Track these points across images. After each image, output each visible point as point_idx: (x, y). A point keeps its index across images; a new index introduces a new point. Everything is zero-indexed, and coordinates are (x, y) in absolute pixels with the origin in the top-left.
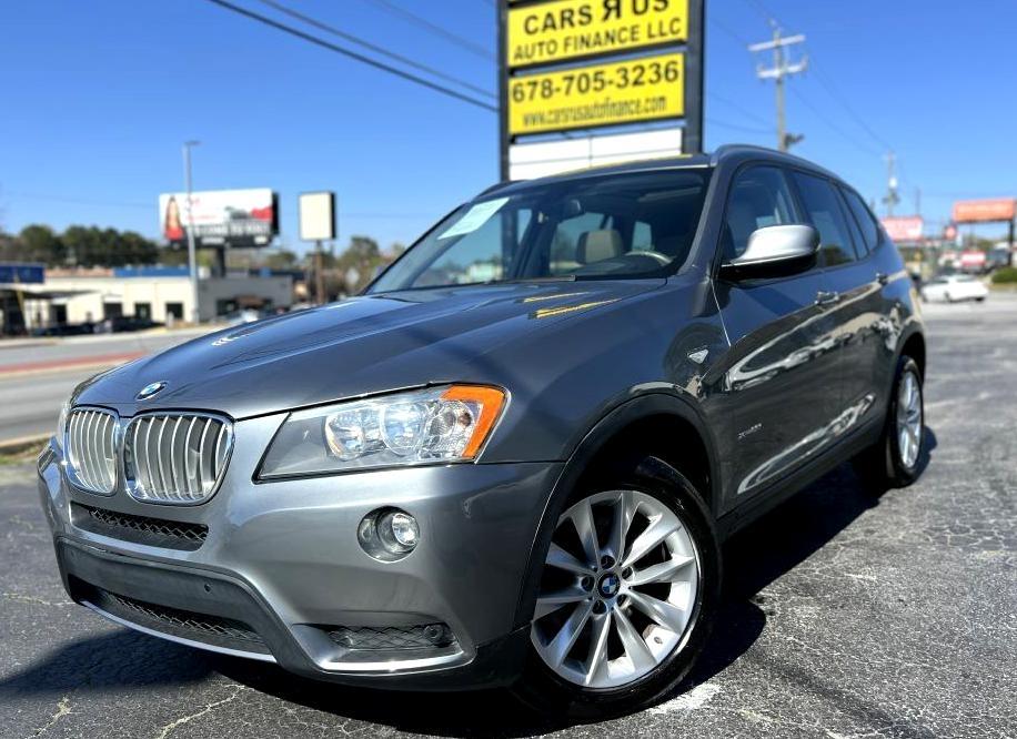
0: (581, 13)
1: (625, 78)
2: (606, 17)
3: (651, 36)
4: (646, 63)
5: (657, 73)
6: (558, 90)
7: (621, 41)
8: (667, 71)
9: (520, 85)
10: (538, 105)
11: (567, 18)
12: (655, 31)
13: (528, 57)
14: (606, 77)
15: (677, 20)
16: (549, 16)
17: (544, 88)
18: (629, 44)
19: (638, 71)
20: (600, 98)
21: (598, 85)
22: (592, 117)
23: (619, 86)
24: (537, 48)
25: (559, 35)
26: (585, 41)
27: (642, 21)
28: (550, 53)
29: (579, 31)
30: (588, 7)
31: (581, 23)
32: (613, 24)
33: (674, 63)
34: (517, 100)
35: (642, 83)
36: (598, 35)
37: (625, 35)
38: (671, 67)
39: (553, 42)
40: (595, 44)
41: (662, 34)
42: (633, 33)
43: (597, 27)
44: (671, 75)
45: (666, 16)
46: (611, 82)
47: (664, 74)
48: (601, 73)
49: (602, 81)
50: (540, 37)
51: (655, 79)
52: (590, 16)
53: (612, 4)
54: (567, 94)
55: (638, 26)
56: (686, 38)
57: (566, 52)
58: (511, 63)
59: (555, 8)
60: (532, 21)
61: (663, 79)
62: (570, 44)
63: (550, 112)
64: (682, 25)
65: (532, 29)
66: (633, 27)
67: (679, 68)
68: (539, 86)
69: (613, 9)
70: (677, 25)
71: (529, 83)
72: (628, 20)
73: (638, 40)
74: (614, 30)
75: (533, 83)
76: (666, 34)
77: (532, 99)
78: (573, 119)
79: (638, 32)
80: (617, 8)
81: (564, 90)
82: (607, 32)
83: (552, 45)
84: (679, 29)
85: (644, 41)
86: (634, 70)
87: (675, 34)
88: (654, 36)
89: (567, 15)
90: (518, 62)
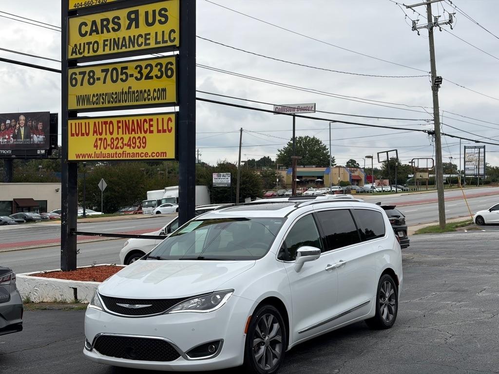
0: (114, 23)
1: (140, 72)
2: (129, 27)
3: (157, 43)
4: (154, 62)
5: (160, 70)
6: (99, 79)
7: (139, 45)
8: (167, 70)
9: (75, 73)
10: (86, 90)
11: (105, 25)
12: (160, 39)
13: (80, 53)
14: (129, 72)
15: (173, 31)
16: (94, 23)
17: (90, 77)
18: (143, 47)
19: (149, 68)
20: (125, 87)
21: (124, 77)
22: (120, 101)
23: (136, 78)
24: (87, 46)
25: (100, 38)
26: (116, 43)
27: (152, 30)
28: (95, 51)
29: (112, 35)
30: (118, 18)
31: (113, 29)
32: (134, 32)
33: (171, 64)
34: (73, 85)
35: (151, 78)
36: (124, 38)
37: (141, 40)
38: (169, 66)
39: (96, 42)
40: (122, 46)
41: (164, 42)
42: (146, 39)
43: (123, 33)
44: (169, 73)
45: (167, 28)
46: (132, 76)
47: (164, 72)
48: (126, 68)
49: (126, 73)
50: (88, 39)
51: (159, 75)
52: (119, 25)
53: (133, 16)
54: (104, 82)
55: (149, 34)
56: (178, 45)
57: (104, 50)
58: (70, 57)
59: (98, 17)
60: (84, 26)
61: (164, 75)
62: (107, 45)
63: (94, 95)
64: (176, 35)
65: (83, 32)
66: (146, 35)
67: (174, 67)
68: (87, 75)
69: (134, 20)
70: (173, 35)
71: (80, 73)
72: (143, 29)
73: (149, 44)
74: (134, 36)
75: (84, 73)
76: (166, 42)
77: (82, 85)
78: (109, 102)
79: (149, 39)
80: (137, 20)
81: (102, 80)
82: (130, 37)
83: (96, 44)
84: (175, 38)
85: (153, 45)
86: (146, 68)
87: (172, 41)
88: (159, 43)
89: (105, 23)
90: (74, 56)
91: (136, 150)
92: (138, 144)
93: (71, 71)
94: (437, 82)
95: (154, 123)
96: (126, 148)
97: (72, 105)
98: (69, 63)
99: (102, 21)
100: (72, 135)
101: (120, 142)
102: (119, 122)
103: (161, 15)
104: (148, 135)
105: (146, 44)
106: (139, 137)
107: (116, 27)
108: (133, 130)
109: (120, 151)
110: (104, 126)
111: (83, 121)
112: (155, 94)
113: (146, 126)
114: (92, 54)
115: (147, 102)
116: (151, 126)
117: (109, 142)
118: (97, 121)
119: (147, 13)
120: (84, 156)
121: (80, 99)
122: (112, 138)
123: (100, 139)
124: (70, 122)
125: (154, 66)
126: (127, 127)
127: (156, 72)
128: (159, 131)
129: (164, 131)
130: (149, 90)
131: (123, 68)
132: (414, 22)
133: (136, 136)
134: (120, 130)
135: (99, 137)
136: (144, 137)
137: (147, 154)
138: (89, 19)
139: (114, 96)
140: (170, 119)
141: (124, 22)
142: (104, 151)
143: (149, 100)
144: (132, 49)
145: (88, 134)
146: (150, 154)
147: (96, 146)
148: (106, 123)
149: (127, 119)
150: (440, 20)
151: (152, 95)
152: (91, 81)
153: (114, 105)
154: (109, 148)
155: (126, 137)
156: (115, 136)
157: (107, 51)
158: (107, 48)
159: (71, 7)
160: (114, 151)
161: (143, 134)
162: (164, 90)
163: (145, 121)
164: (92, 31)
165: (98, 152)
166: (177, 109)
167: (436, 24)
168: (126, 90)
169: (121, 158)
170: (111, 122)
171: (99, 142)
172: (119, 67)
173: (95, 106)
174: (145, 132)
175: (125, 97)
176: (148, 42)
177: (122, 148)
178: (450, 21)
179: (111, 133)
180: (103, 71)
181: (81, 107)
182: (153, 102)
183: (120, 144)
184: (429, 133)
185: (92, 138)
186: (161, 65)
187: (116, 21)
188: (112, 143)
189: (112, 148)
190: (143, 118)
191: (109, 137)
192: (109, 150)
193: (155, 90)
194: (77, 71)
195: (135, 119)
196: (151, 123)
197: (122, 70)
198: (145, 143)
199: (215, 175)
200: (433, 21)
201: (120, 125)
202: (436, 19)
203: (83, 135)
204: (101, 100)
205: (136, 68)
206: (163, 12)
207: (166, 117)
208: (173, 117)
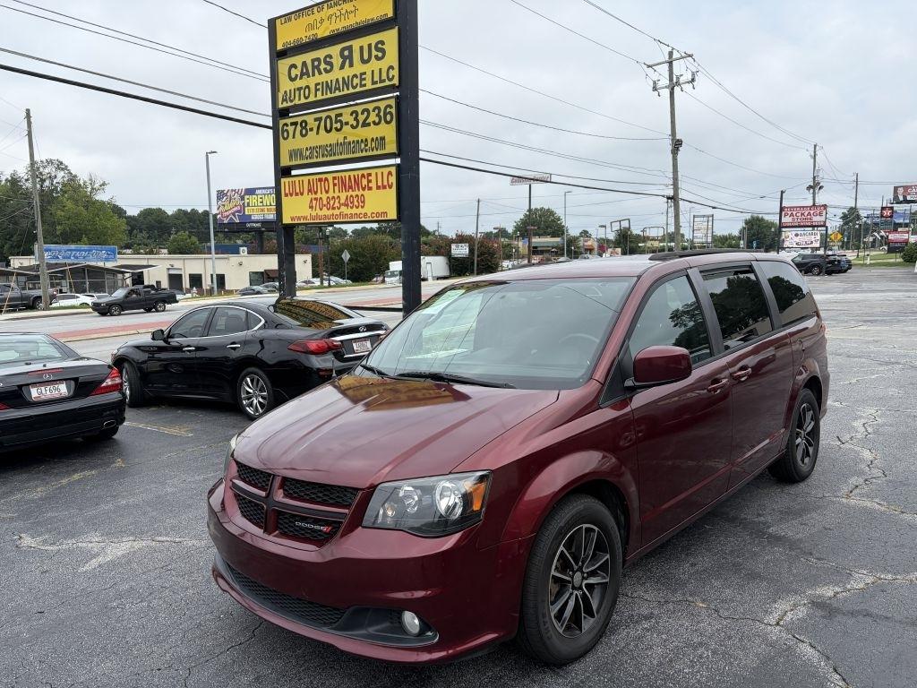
0: (326, 63)
1: (356, 119)
2: (342, 67)
3: (374, 83)
4: (371, 107)
5: (378, 115)
6: (311, 129)
7: (354, 87)
8: (385, 114)
9: (286, 125)
10: (299, 143)
11: (316, 66)
12: (376, 78)
13: (291, 101)
14: (344, 119)
15: (391, 67)
16: (304, 64)
17: (302, 128)
18: (359, 89)
19: (366, 113)
20: (340, 137)
21: (338, 125)
22: (335, 155)
24: (297, 93)
25: (311, 82)
26: (328, 86)
27: (367, 68)
28: (306, 98)
29: (325, 78)
30: (331, 57)
31: (325, 69)
32: (348, 72)
33: (390, 106)
34: (285, 139)
35: (369, 125)
36: (337, 80)
37: (356, 81)
38: (388, 110)
39: (308, 87)
40: (336, 89)
41: (382, 81)
42: (362, 79)
43: (337, 74)
44: (388, 118)
45: (384, 64)
46: (347, 123)
47: (383, 117)
48: (341, 115)
49: (341, 121)
50: (300, 83)
51: (377, 121)
52: (331, 64)
53: (346, 53)
54: (318, 133)
55: (365, 73)
56: (397, 84)
57: (316, 96)
58: (281, 106)
59: (308, 57)
60: (293, 69)
61: (383, 121)
62: (319, 90)
63: (307, 149)
64: (395, 73)
65: (293, 76)
66: (362, 74)
67: (393, 111)
68: (299, 126)
69: (347, 59)
70: (392, 73)
71: (292, 124)
72: (358, 68)
73: (365, 85)
74: (348, 77)
75: (295, 124)
76: (384, 81)
77: (294, 137)
78: (323, 156)
79: (365, 79)
80: (350, 57)
81: (315, 130)
82: (343, 78)
83: (307, 90)
84: (393, 76)
85: (369, 86)
86: (362, 113)
87: (390, 80)
88: (376, 83)
89: (316, 63)
90: (285, 105)
91: (354, 211)
92: (356, 203)
93: (282, 122)
94: (677, 145)
95: (373, 178)
96: (344, 209)
97: (285, 162)
98: (280, 114)
99: (313, 61)
100: (286, 195)
101: (337, 201)
102: (334, 178)
103: (377, 49)
104: (366, 193)
105: (362, 86)
106: (357, 196)
107: (328, 68)
108: (350, 187)
109: (336, 212)
110: (319, 183)
111: (297, 179)
112: (373, 145)
113: (365, 182)
114: (303, 101)
115: (364, 154)
116: (369, 181)
117: (325, 202)
118: (311, 177)
119: (362, 48)
120: (299, 218)
121: (293, 154)
122: (328, 197)
123: (316, 199)
124: (283, 180)
125: (371, 110)
126: (344, 184)
127: (373, 117)
128: (378, 188)
129: (384, 187)
130: (366, 140)
131: (337, 116)
132: (655, 83)
133: (354, 194)
134: (336, 188)
135: (314, 196)
136: (362, 195)
137: (365, 214)
138: (298, 60)
139: (329, 149)
140: (390, 173)
141: (337, 61)
142: (320, 213)
143: (366, 151)
144: (346, 92)
145: (302, 194)
146: (369, 215)
147: (311, 207)
148: (320, 180)
149: (343, 174)
150: (682, 80)
151: (369, 145)
152: (304, 132)
153: (329, 159)
154: (325, 208)
155: (343, 196)
156: (331, 194)
157: (320, 97)
158: (319, 93)
159: (280, 47)
160: (330, 212)
161: (361, 192)
162: (383, 139)
163: (363, 176)
164: (302, 74)
165: (314, 214)
166: (398, 161)
167: (678, 83)
168: (341, 140)
169: (339, 220)
170: (326, 179)
171: (314, 202)
172: (333, 114)
173: (309, 161)
174: (364, 189)
175: (339, 149)
176: (363, 82)
177: (339, 209)
178: (693, 80)
179: (327, 192)
180: (316, 120)
181: (294, 163)
182: (370, 153)
183: (337, 204)
184: (668, 198)
185: (307, 198)
186: (379, 108)
187: (328, 60)
188: (328, 203)
189: (328, 209)
190: (360, 173)
191: (324, 196)
192: (325, 212)
193: (372, 139)
194: (288, 121)
195: (352, 174)
196: (370, 178)
197: (336, 118)
198: (363, 202)
199: (453, 246)
200: (675, 80)
201: (336, 181)
202: (678, 78)
203: (297, 194)
204: (315, 154)
205: (351, 114)
206: (380, 46)
207: (386, 171)
208: (393, 170)
